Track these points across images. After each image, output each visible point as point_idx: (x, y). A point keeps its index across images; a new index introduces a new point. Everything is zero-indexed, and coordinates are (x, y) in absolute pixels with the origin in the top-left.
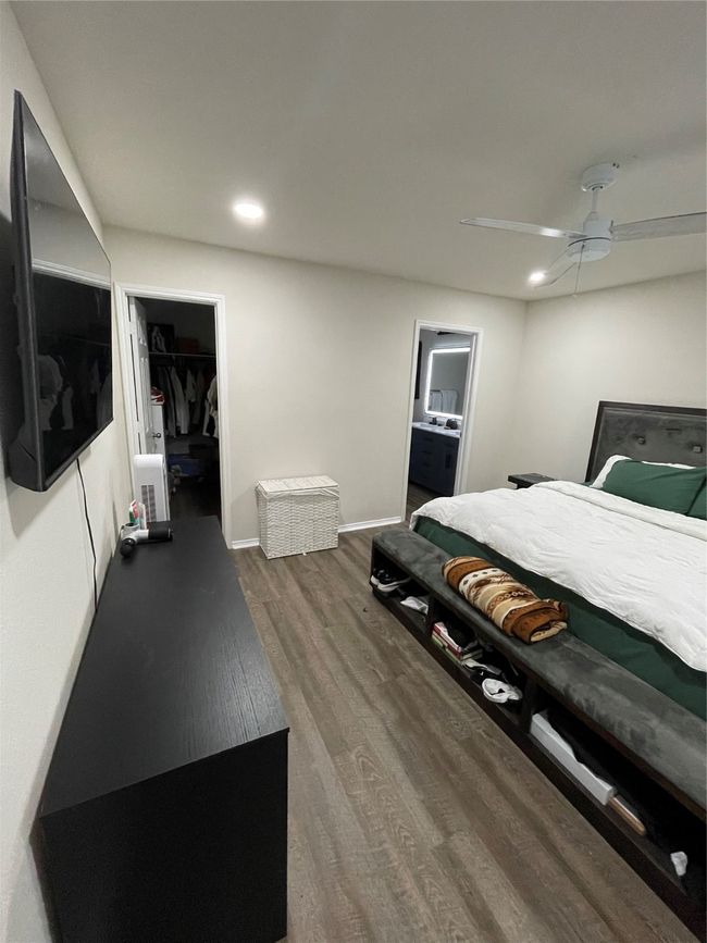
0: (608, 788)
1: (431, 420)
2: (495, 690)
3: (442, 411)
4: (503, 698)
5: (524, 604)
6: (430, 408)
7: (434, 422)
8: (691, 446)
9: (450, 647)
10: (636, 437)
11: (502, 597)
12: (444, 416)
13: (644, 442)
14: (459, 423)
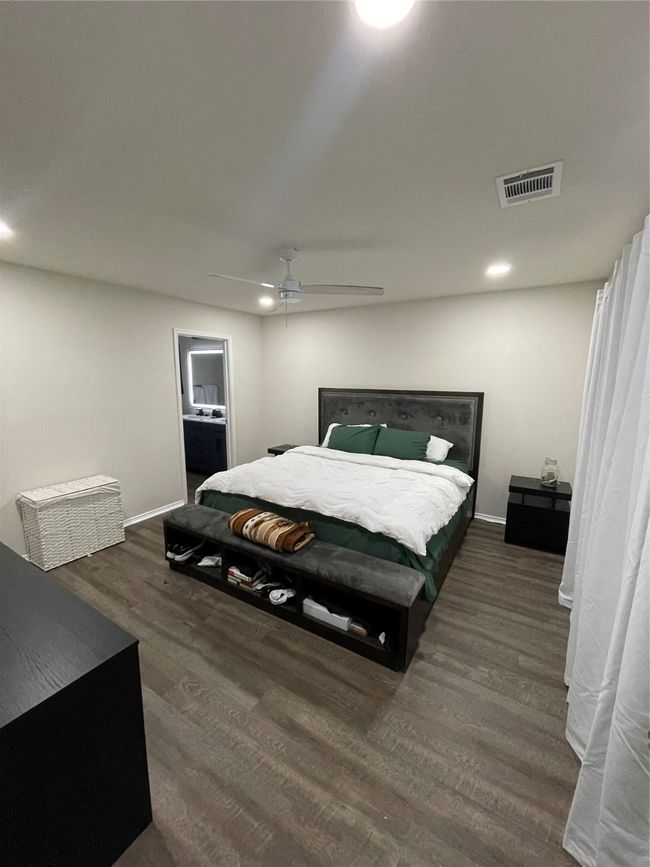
0: (347, 619)
1: (198, 412)
2: (278, 596)
3: (206, 403)
4: (284, 599)
5: (287, 529)
6: (195, 402)
7: (201, 413)
8: (369, 412)
9: (243, 581)
10: (342, 410)
11: (273, 528)
12: (209, 408)
13: (347, 413)
14: (223, 412)
